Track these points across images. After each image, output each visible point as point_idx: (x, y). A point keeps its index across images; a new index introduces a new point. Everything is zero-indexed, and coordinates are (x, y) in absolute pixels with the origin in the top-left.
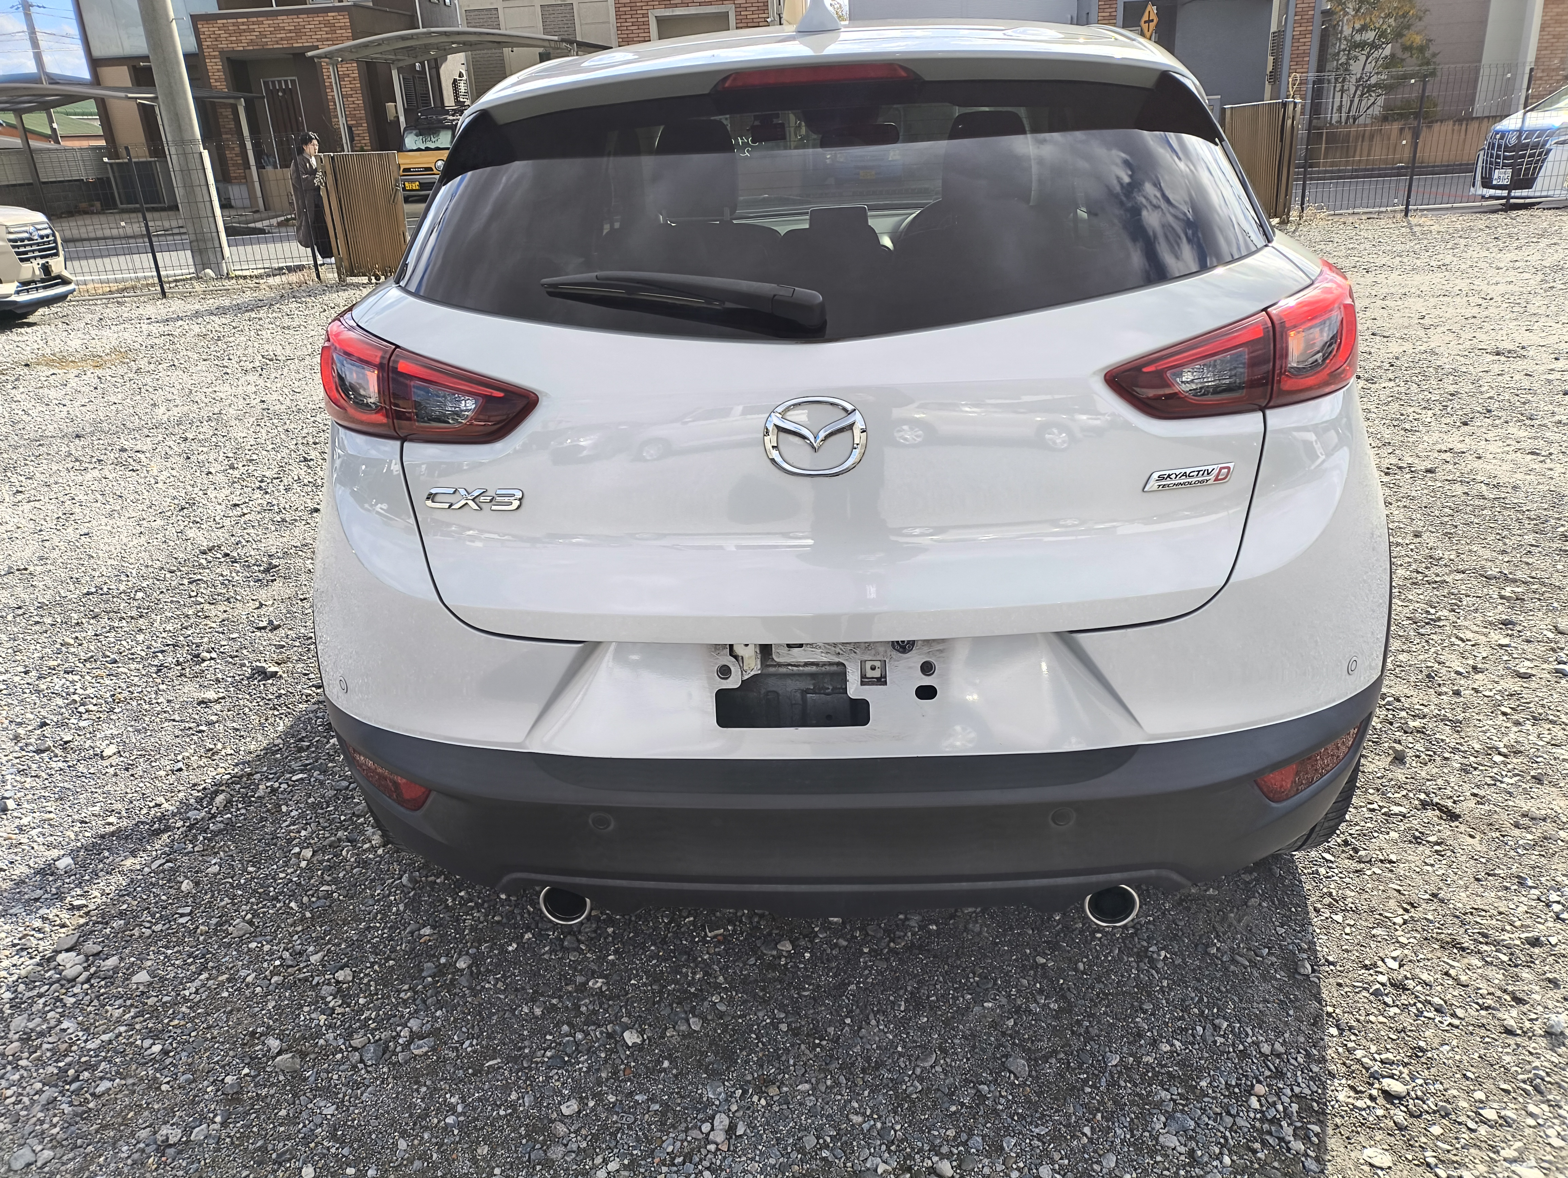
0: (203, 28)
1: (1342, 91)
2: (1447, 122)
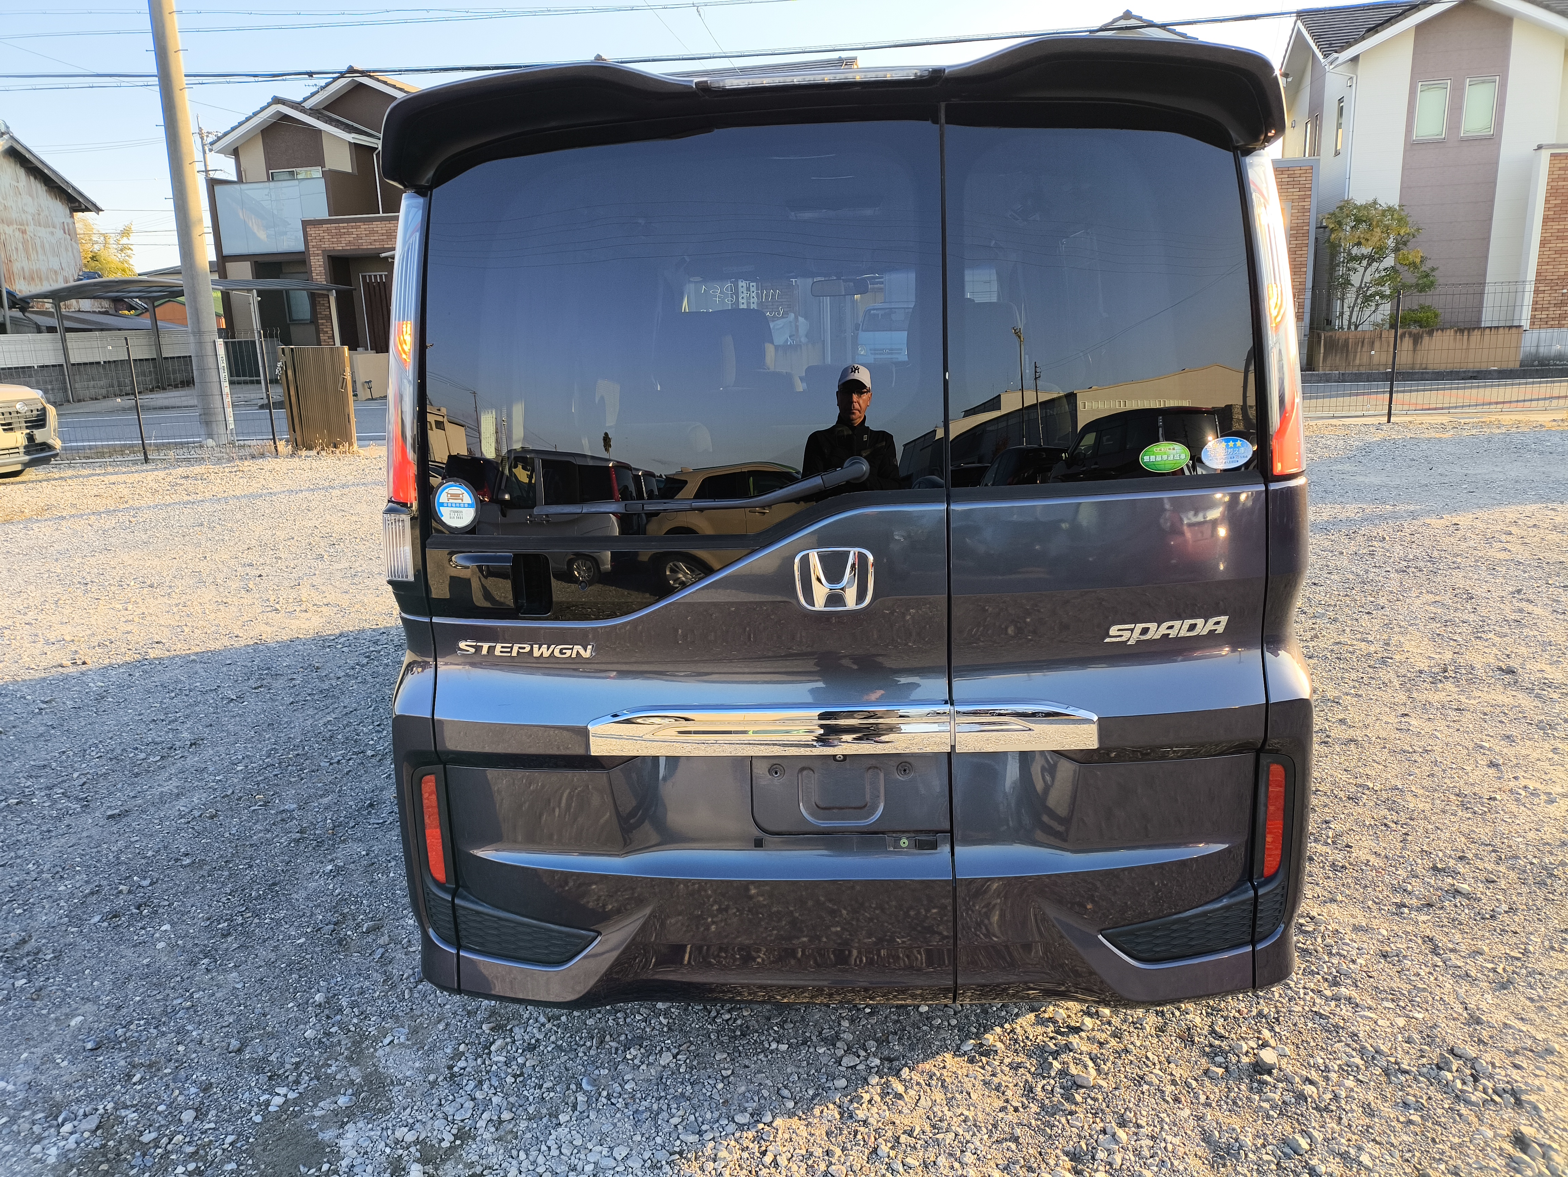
0: (311, 231)
2: (1448, 331)
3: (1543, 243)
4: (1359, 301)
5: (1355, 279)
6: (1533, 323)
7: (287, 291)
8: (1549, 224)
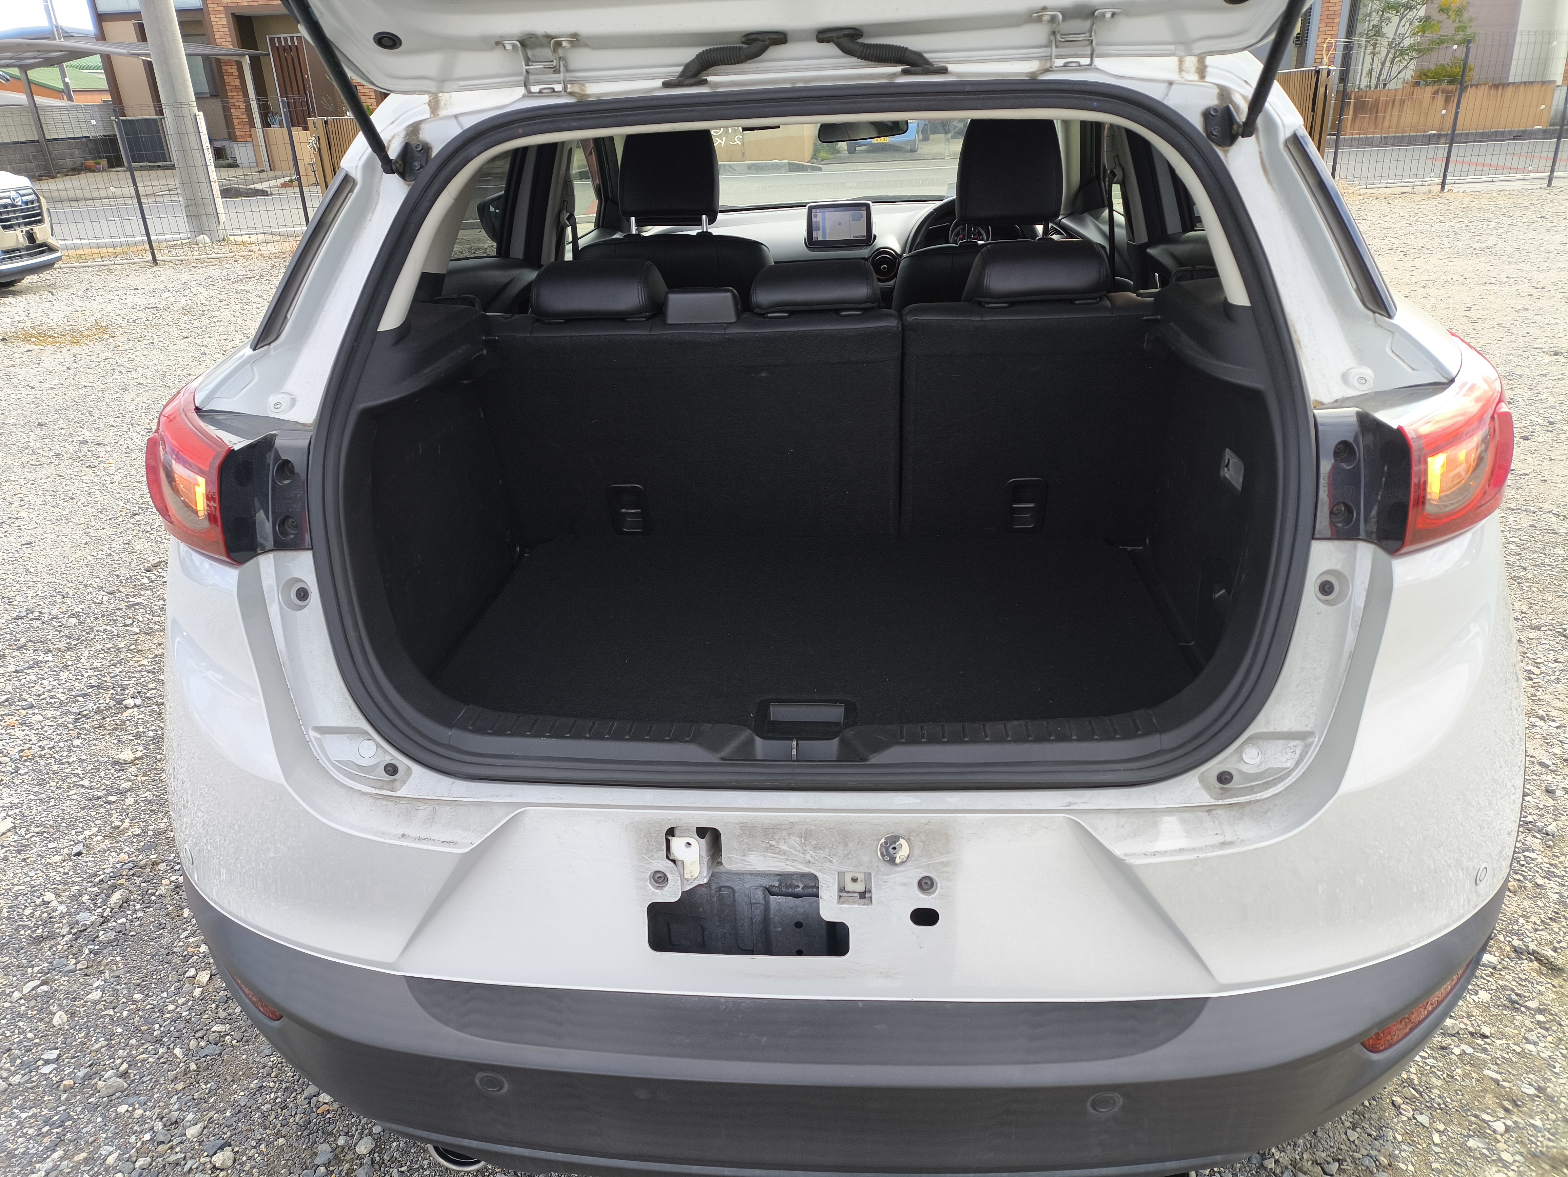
1: (1373, 54)
2: (1483, 87)
4: (1391, 56)
5: (1389, 30)
6: (1564, 79)
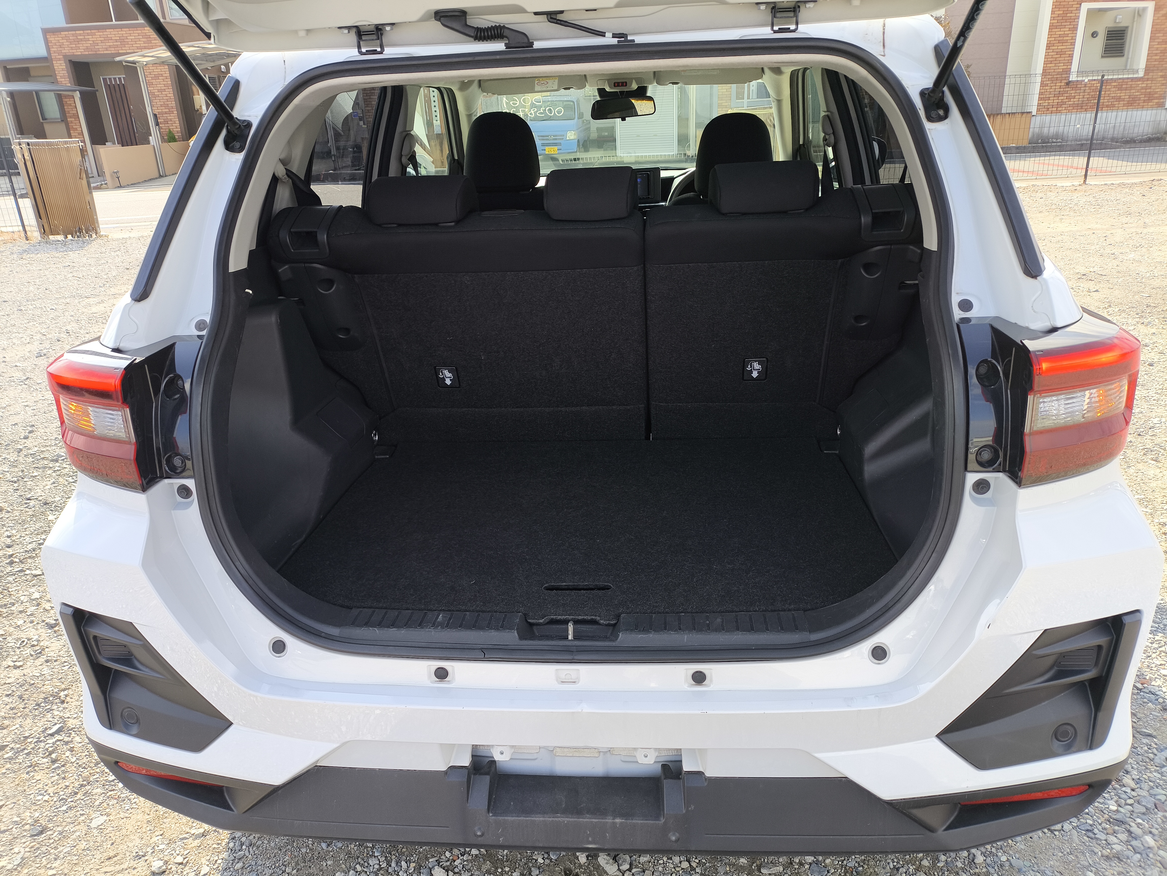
0: (52, 38)
3: (1048, 47)
6: (1038, 110)
7: (37, 93)
8: (1053, 30)
